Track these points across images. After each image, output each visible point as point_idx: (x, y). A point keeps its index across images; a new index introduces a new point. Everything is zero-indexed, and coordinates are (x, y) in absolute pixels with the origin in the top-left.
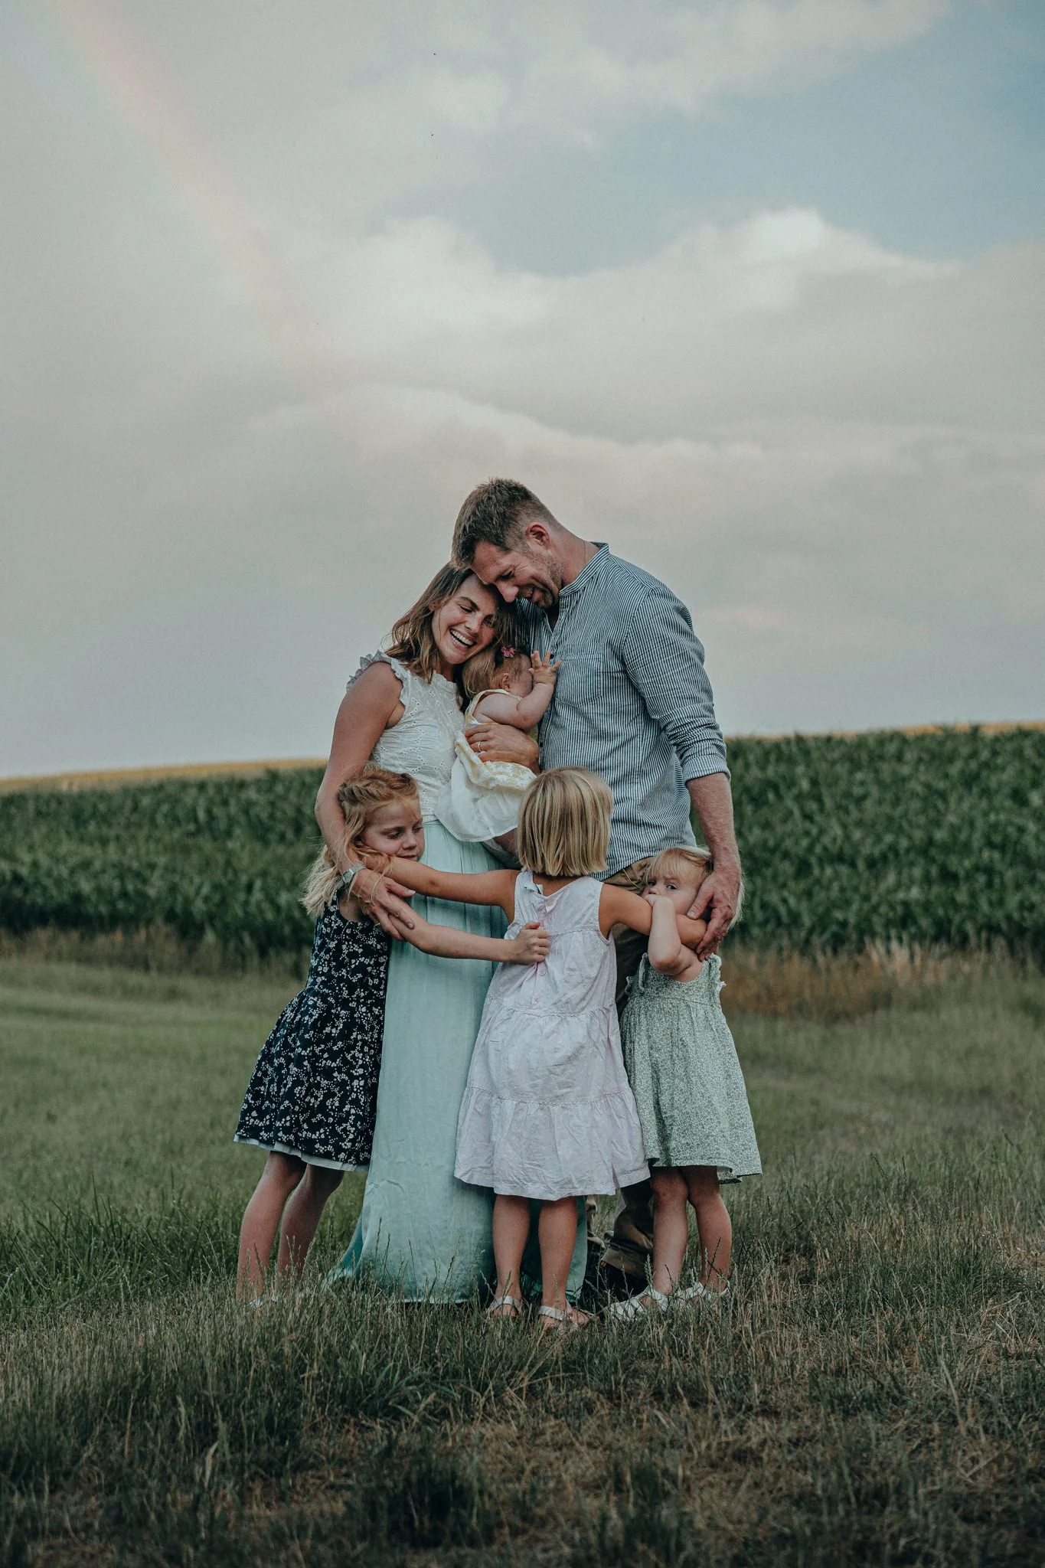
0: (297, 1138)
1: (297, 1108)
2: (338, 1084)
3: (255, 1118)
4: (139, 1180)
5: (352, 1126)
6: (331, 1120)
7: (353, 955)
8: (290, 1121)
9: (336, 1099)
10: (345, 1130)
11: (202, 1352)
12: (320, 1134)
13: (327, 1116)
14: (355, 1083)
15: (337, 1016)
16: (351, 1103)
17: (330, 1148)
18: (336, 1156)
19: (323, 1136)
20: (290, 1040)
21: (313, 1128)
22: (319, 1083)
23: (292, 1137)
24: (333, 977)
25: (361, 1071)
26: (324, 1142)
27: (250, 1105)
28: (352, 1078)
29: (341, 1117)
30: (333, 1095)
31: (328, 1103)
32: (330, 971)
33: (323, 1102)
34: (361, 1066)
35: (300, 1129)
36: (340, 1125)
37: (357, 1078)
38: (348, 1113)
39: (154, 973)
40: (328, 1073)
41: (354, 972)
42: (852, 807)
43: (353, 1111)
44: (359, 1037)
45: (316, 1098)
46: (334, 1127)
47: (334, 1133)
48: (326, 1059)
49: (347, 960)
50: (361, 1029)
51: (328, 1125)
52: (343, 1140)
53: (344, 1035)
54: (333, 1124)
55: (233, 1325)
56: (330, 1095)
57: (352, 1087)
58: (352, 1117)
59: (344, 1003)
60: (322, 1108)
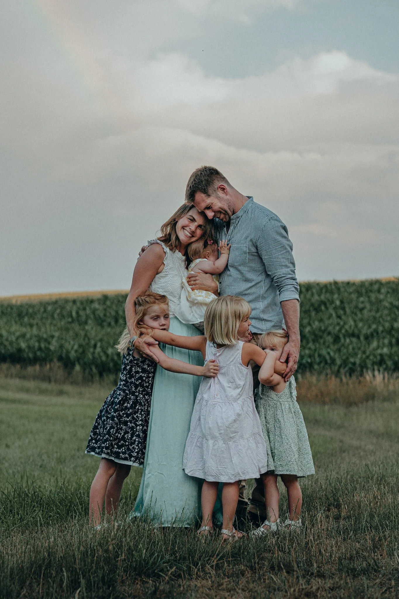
0: (112, 451)
1: (111, 438)
2: (130, 428)
3: (94, 443)
4: (46, 474)
5: (137, 446)
6: (127, 443)
7: (137, 372)
8: (109, 444)
9: (129, 434)
10: (133, 448)
11: (74, 549)
12: (123, 449)
13: (125, 442)
14: (138, 428)
15: (130, 399)
16: (136, 436)
17: (127, 455)
18: (130, 459)
19: (124, 451)
20: (108, 409)
21: (119, 447)
22: (122, 427)
23: (109, 451)
24: (128, 382)
25: (140, 422)
26: (124, 453)
27: (92, 437)
28: (137, 425)
29: (132, 442)
30: (128, 433)
31: (126, 436)
32: (126, 379)
33: (123, 436)
34: (140, 421)
35: (113, 448)
36: (131, 446)
37: (139, 425)
38: (135, 440)
39: (53, 383)
40: (125, 423)
41: (137, 380)
42: (358, 313)
43: (137, 440)
44: (140, 408)
45: (121, 434)
46: (128, 447)
47: (129, 449)
48: (125, 417)
49: (134, 374)
50: (140, 404)
51: (126, 445)
52: (133, 452)
53: (133, 407)
54: (128, 445)
55: (87, 537)
56: (126, 432)
57: (137, 429)
58: (137, 442)
59: (133, 393)
60: (123, 438)
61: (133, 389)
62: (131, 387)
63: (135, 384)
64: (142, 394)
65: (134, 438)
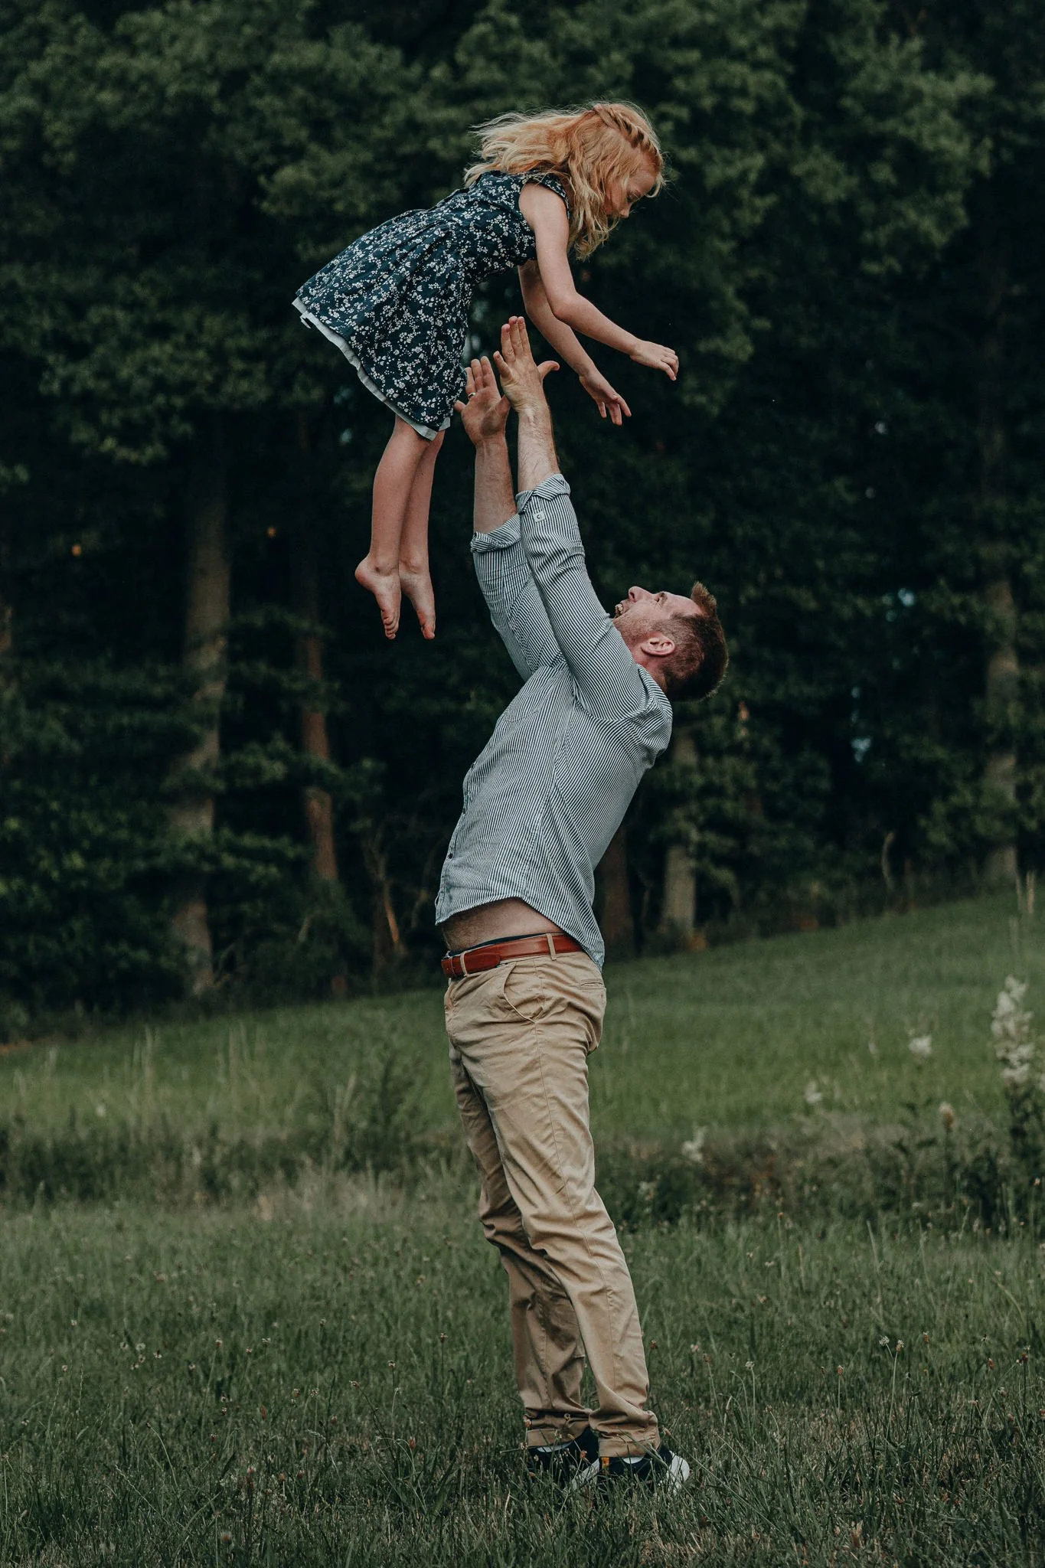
61: (463, 251)
62: (463, 244)
63: (474, 244)
64: (465, 272)
65: (418, 349)
